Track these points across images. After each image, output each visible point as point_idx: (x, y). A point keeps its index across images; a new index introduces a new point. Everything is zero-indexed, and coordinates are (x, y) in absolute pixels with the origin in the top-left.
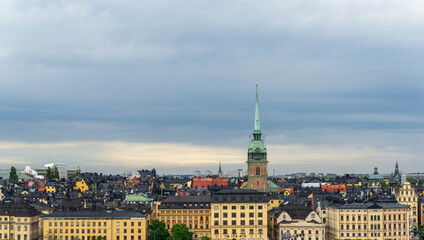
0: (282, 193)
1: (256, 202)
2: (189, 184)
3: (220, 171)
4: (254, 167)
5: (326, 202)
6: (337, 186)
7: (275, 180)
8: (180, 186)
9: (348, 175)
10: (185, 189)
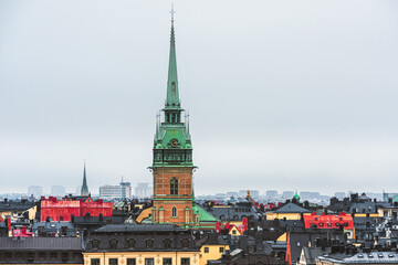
0: (225, 231)
1: (177, 250)
2: (32, 212)
3: (85, 186)
4: (165, 178)
5: (317, 250)
6: (335, 218)
7: (209, 206)
8: (14, 218)
9: (354, 196)
10: (24, 223)
